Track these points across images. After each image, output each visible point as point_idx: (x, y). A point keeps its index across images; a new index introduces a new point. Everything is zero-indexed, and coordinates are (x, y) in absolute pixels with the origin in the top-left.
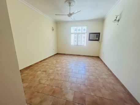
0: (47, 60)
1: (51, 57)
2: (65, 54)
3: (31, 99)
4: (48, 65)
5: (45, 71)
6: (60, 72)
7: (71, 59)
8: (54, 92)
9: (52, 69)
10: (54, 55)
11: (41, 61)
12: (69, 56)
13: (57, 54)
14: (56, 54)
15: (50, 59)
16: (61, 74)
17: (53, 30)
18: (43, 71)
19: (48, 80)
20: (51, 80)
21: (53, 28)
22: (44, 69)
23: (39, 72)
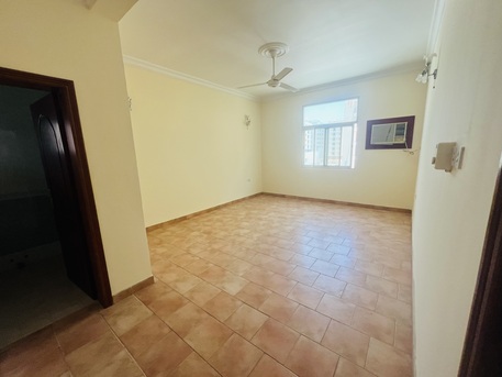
0: (224, 210)
1: (238, 201)
2: (283, 196)
3: (163, 272)
4: (221, 221)
5: (209, 233)
6: (241, 239)
7: (296, 210)
8: (207, 272)
9: (226, 230)
10: (251, 197)
11: (209, 211)
12: (293, 204)
13: (262, 194)
14: (256, 196)
15: (235, 207)
16: (241, 243)
17: (248, 124)
18: (204, 233)
19: (206, 250)
20: (213, 251)
21: (247, 118)
22: (207, 228)
23: (196, 233)
